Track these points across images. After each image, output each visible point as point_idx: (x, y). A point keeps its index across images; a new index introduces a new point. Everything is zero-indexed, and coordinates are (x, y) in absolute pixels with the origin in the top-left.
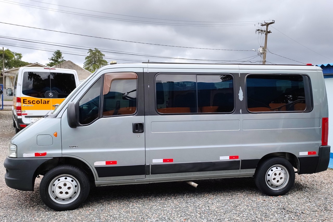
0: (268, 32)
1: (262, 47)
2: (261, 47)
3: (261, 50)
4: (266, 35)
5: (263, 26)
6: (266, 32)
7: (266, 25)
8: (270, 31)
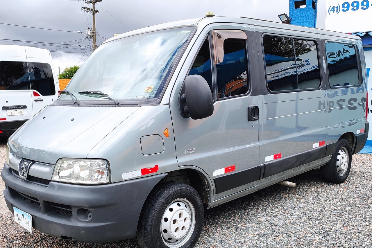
0: (96, 11)
1: (90, 29)
2: (88, 28)
3: (89, 32)
4: (93, 14)
5: (87, 3)
6: (93, 11)
7: (92, 3)
8: (97, 10)
